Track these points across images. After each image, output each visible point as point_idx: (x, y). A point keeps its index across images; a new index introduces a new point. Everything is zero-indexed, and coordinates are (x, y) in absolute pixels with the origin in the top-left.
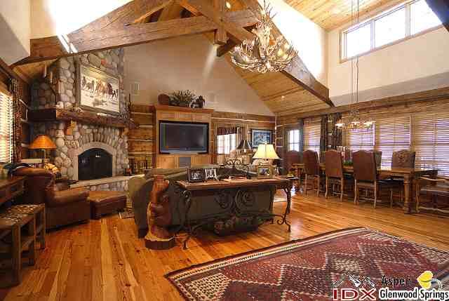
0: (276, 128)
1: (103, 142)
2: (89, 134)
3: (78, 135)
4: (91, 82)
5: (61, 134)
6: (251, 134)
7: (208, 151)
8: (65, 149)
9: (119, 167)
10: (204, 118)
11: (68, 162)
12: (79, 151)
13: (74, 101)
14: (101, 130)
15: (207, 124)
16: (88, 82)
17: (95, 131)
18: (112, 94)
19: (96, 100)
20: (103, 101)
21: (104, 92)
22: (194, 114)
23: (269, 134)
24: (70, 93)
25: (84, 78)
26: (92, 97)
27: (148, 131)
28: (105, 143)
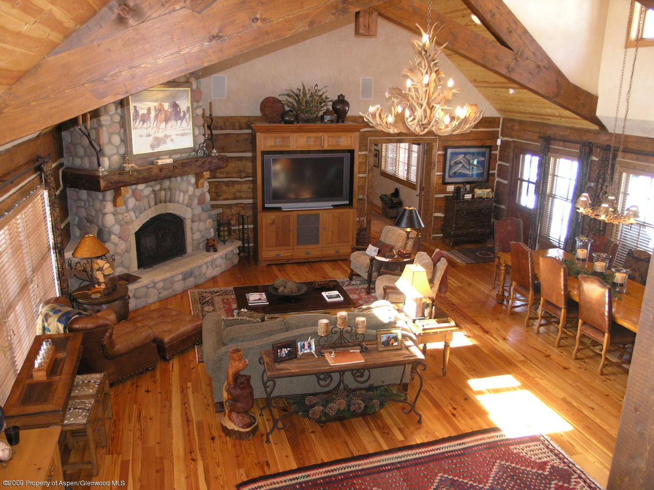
0: (499, 142)
1: (170, 202)
2: (148, 196)
3: (132, 202)
4: (145, 112)
5: (109, 207)
6: (445, 155)
7: (351, 200)
8: (116, 229)
9: (197, 236)
10: (346, 141)
11: (122, 246)
12: (137, 226)
13: (122, 151)
14: (167, 183)
15: (352, 152)
16: (141, 112)
17: (157, 188)
18: (180, 119)
19: (156, 139)
20: (166, 136)
21: (167, 120)
22: (325, 136)
23: (483, 154)
24: (116, 140)
25: (135, 107)
26: (149, 135)
27: (244, 163)
28: (174, 202)
